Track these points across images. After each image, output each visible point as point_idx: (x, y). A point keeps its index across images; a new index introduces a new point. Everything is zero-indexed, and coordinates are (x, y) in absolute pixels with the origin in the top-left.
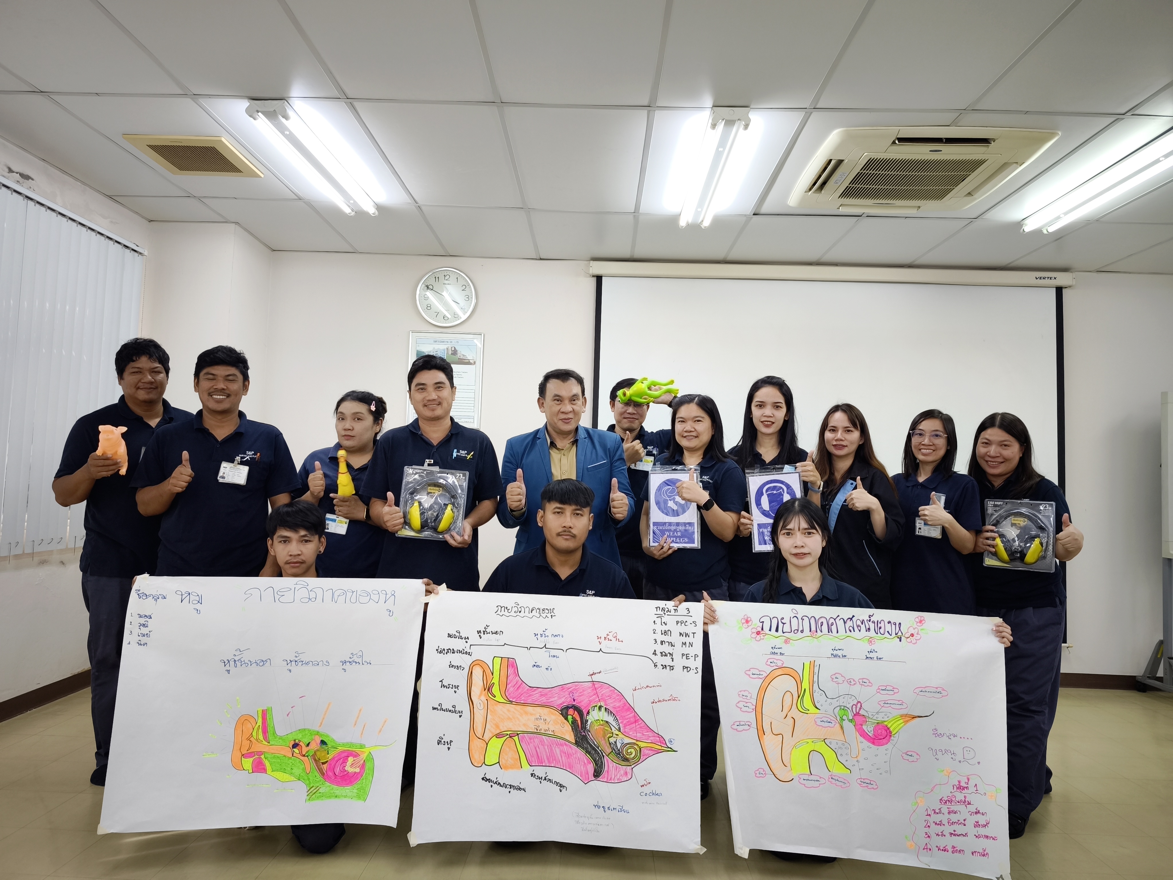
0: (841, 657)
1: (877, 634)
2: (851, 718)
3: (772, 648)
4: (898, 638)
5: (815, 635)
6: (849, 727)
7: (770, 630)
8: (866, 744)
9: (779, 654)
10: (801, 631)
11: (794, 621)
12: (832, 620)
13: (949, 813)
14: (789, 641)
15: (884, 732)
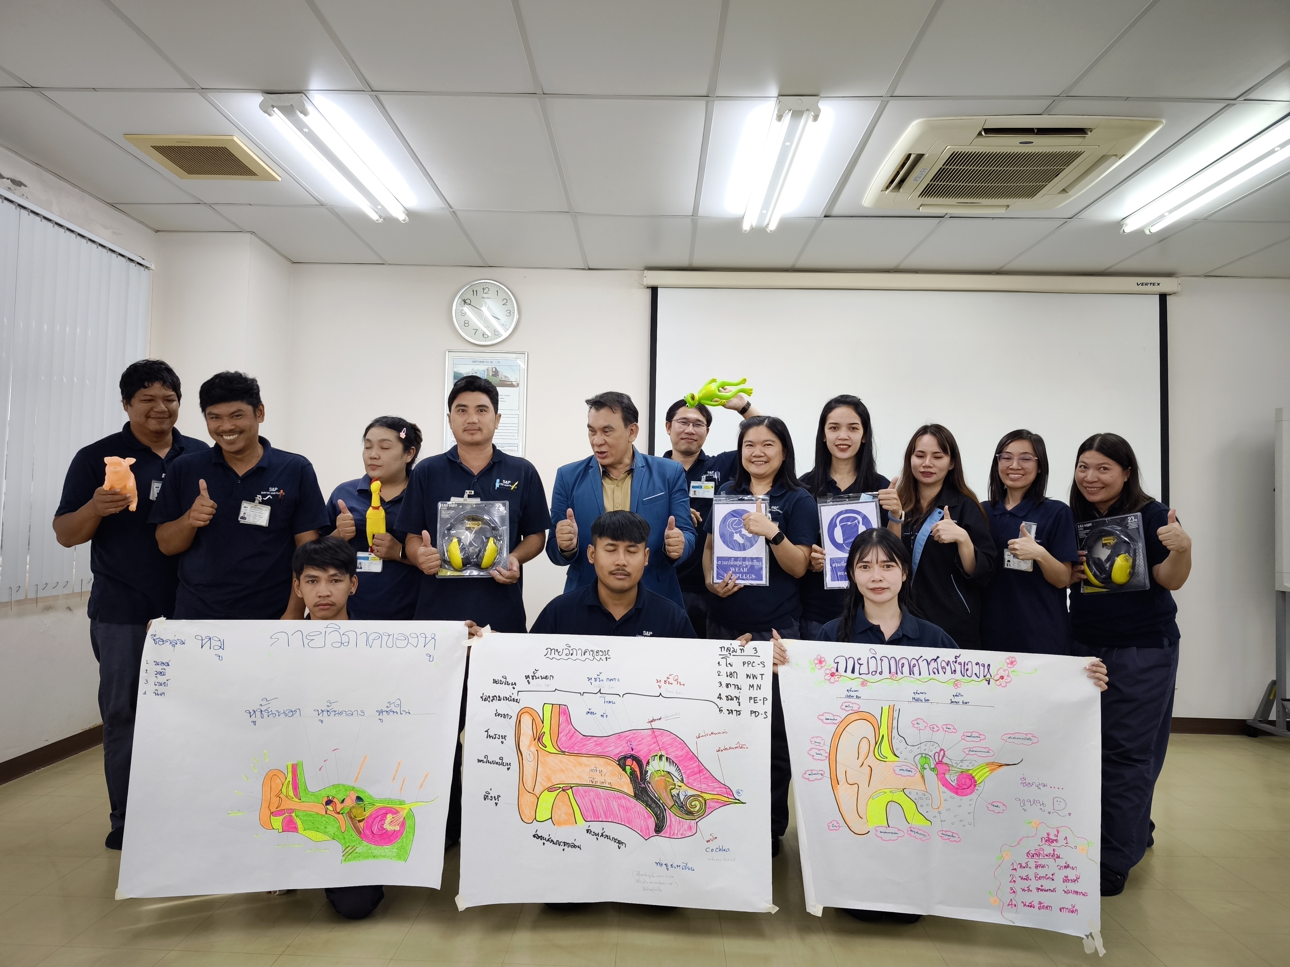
0: (924, 701)
1: (964, 676)
2: (933, 766)
3: (848, 690)
4: (987, 680)
5: (895, 677)
6: (931, 776)
7: (846, 671)
8: (949, 794)
9: (855, 697)
10: (879, 673)
11: (872, 662)
12: (914, 662)
13: (1037, 867)
14: (866, 684)
15: (968, 782)
